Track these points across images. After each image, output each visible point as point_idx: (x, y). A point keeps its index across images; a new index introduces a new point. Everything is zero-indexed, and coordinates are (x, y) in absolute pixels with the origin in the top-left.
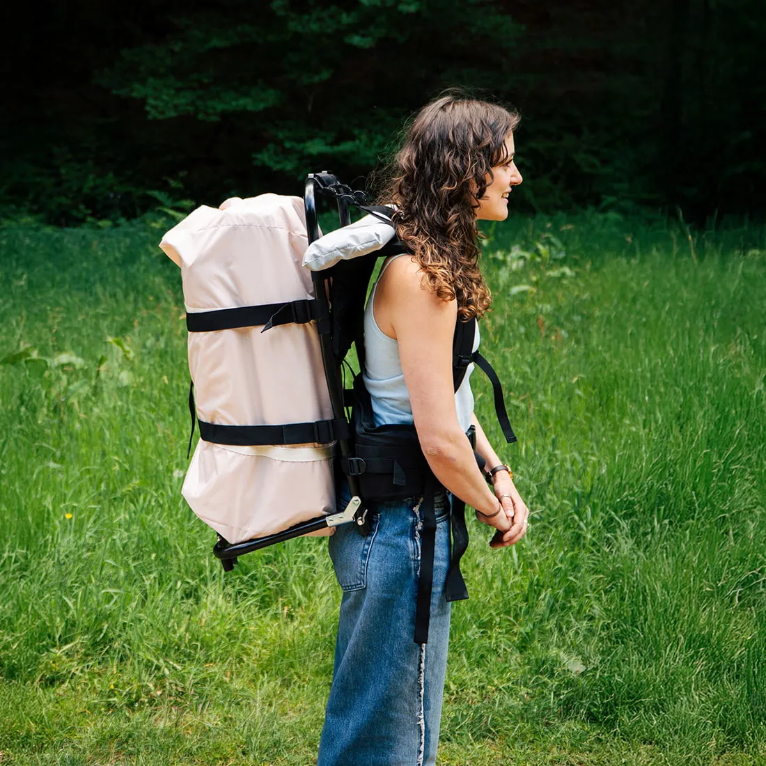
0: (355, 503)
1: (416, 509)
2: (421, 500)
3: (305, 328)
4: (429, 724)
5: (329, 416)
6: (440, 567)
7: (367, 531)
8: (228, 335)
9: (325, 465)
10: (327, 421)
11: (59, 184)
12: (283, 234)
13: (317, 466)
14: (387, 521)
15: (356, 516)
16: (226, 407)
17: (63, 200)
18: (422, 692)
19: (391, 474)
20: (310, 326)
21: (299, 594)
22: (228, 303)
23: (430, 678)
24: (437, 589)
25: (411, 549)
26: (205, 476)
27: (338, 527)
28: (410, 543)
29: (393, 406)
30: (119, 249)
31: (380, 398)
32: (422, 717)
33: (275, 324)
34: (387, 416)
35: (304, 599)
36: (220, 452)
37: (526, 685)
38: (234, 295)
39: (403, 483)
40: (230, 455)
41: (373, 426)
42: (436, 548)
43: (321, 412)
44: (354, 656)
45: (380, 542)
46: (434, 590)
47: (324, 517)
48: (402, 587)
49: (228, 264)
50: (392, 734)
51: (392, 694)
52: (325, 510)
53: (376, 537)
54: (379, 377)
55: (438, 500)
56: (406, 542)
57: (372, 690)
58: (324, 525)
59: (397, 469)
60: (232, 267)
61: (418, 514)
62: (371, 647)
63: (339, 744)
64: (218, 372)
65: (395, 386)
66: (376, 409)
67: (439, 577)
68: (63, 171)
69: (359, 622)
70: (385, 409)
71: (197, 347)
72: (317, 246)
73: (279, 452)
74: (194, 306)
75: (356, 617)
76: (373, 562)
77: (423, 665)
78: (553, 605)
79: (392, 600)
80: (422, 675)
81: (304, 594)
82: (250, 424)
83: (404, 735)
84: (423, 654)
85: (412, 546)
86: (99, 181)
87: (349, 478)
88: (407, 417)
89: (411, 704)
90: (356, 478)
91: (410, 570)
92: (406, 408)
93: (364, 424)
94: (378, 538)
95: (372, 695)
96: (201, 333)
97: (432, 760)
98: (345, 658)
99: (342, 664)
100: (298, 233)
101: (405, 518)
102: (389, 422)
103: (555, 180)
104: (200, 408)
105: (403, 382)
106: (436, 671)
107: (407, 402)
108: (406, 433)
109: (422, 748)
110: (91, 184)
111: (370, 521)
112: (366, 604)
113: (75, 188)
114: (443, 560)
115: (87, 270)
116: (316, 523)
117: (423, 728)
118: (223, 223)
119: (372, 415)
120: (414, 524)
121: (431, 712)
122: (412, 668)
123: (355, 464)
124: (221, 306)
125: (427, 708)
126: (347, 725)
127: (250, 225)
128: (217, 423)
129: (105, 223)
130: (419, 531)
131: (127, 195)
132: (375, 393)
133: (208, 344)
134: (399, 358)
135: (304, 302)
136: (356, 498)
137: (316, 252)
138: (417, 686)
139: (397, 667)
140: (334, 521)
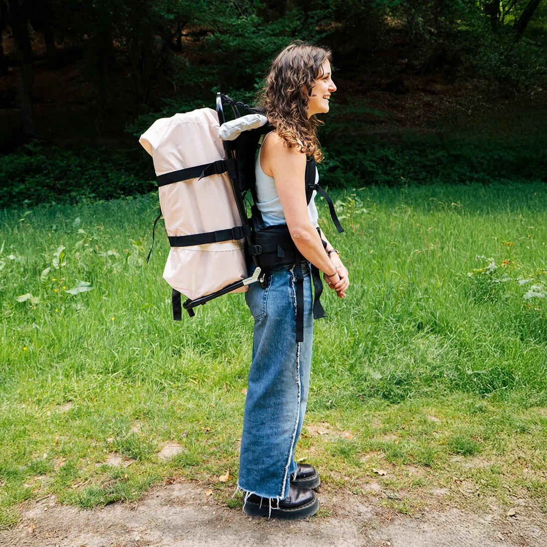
0: (258, 270)
1: (292, 271)
2: (294, 266)
3: (222, 176)
4: (303, 383)
5: (239, 224)
6: (306, 301)
7: (265, 286)
8: (180, 185)
9: (239, 252)
10: (239, 227)
11: (107, 181)
12: (206, 126)
13: (235, 253)
14: (276, 279)
15: (259, 278)
16: (183, 225)
17: (110, 189)
18: (299, 367)
19: (276, 252)
20: (225, 174)
21: (233, 352)
22: (179, 167)
23: (303, 360)
24: (306, 313)
25: (290, 292)
26: (174, 266)
27: (249, 285)
28: (289, 289)
29: (274, 216)
30: (137, 207)
31: (267, 213)
32: (299, 379)
33: (206, 175)
34: (270, 221)
35: (236, 354)
36: (181, 251)
37: (352, 385)
38: (182, 162)
39: (283, 256)
40: (187, 252)
41: (264, 227)
42: (304, 291)
43: (235, 223)
44: (262, 351)
45: (273, 290)
46: (304, 313)
47: (242, 280)
48: (286, 313)
49: (177, 146)
50: (284, 388)
51: (284, 369)
52: (242, 277)
53: (270, 287)
54: (265, 200)
55: (303, 266)
56: (287, 289)
57: (273, 368)
58: (242, 285)
59: (280, 249)
60: (179, 147)
61: (293, 273)
62: (271, 346)
63: (256, 396)
64: (176, 207)
65: (274, 204)
66: (265, 219)
67: (307, 307)
68: (110, 175)
69: (264, 334)
70: (270, 218)
71: (164, 194)
72: (225, 126)
73: (214, 247)
74: (161, 171)
75: (262, 332)
76: (269, 301)
77: (299, 353)
78: (366, 350)
79: (281, 320)
80: (298, 358)
81: (236, 352)
82: (197, 233)
83: (290, 389)
84: (299, 347)
85: (291, 290)
86: (127, 179)
87: (254, 258)
88: (282, 222)
89: (293, 373)
90: (257, 257)
91: (290, 303)
92: (282, 216)
93: (259, 226)
94: (272, 288)
95: (273, 371)
96: (166, 186)
97: (305, 400)
98: (257, 353)
99: (256, 356)
100: (214, 125)
101: (286, 276)
102: (272, 224)
103: (355, 174)
104: (169, 229)
105: (279, 202)
106: (306, 356)
107: (282, 212)
108: (283, 229)
109: (300, 395)
110: (123, 180)
111: (267, 280)
112: (268, 323)
113: (115, 183)
114: (308, 297)
115: (120, 217)
116: (238, 284)
117: (300, 385)
118: (172, 123)
119: (263, 222)
120: (291, 279)
121: (303, 377)
122: (293, 355)
123: (256, 249)
124: (175, 169)
125: (301, 375)
126: (260, 387)
127: (187, 123)
128: (178, 235)
129: (130, 198)
130: (294, 282)
131: (140, 185)
132: (263, 210)
133: (170, 191)
134: (275, 188)
135: (220, 161)
136: (259, 268)
137: (225, 129)
138: (296, 364)
139: (286, 355)
140: (246, 282)
